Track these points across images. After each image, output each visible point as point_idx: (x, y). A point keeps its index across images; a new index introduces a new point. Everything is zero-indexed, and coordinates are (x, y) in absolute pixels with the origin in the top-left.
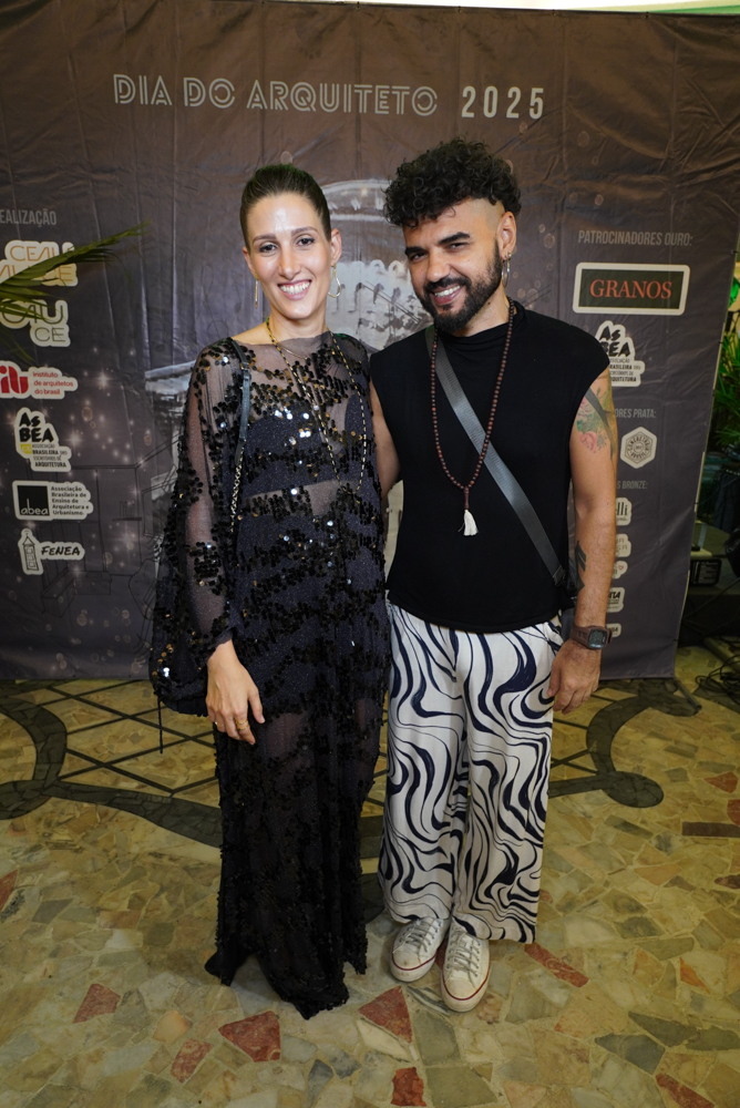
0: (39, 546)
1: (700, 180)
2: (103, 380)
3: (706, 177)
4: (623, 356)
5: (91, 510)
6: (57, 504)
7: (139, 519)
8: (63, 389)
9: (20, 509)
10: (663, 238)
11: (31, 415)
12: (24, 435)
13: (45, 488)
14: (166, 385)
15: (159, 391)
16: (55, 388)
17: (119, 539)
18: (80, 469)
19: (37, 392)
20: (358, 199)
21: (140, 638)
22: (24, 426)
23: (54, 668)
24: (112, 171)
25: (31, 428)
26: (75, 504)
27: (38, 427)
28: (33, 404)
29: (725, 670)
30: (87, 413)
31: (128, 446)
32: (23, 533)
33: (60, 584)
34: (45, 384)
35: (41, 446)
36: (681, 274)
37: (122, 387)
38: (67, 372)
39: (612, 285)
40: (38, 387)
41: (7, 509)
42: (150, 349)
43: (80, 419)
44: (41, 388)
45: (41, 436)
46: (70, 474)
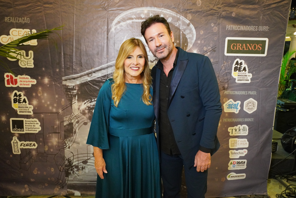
0: (19, 143)
1: (271, 7)
2: (46, 80)
3: (274, 6)
4: (244, 71)
5: (40, 129)
6: (27, 127)
7: (59, 133)
8: (31, 84)
9: (13, 129)
10: (258, 28)
11: (18, 93)
12: (15, 101)
13: (23, 121)
14: (70, 82)
15: (67, 84)
16: (28, 83)
17: (51, 141)
18: (37, 113)
19: (21, 84)
20: (143, 14)
21: (58, 179)
22: (15, 97)
23: (23, 191)
24: (51, 3)
25: (18, 98)
26: (34, 127)
27: (21, 98)
28: (19, 89)
29: (287, 191)
30: (40, 93)
31: (55, 105)
32: (14, 138)
33: (27, 158)
34: (24, 81)
35: (22, 105)
36: (265, 41)
37: (53, 83)
38: (32, 77)
39: (239, 45)
40: (21, 83)
41: (8, 129)
42: (64, 69)
43: (37, 95)
44: (22, 83)
45: (22, 101)
46: (33, 116)
